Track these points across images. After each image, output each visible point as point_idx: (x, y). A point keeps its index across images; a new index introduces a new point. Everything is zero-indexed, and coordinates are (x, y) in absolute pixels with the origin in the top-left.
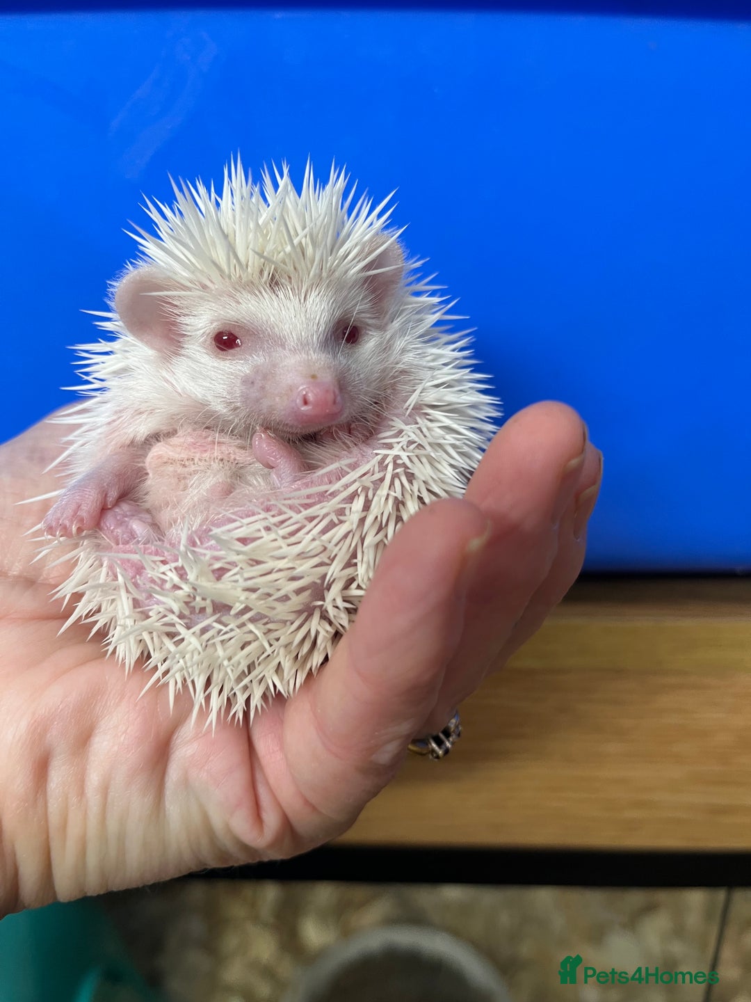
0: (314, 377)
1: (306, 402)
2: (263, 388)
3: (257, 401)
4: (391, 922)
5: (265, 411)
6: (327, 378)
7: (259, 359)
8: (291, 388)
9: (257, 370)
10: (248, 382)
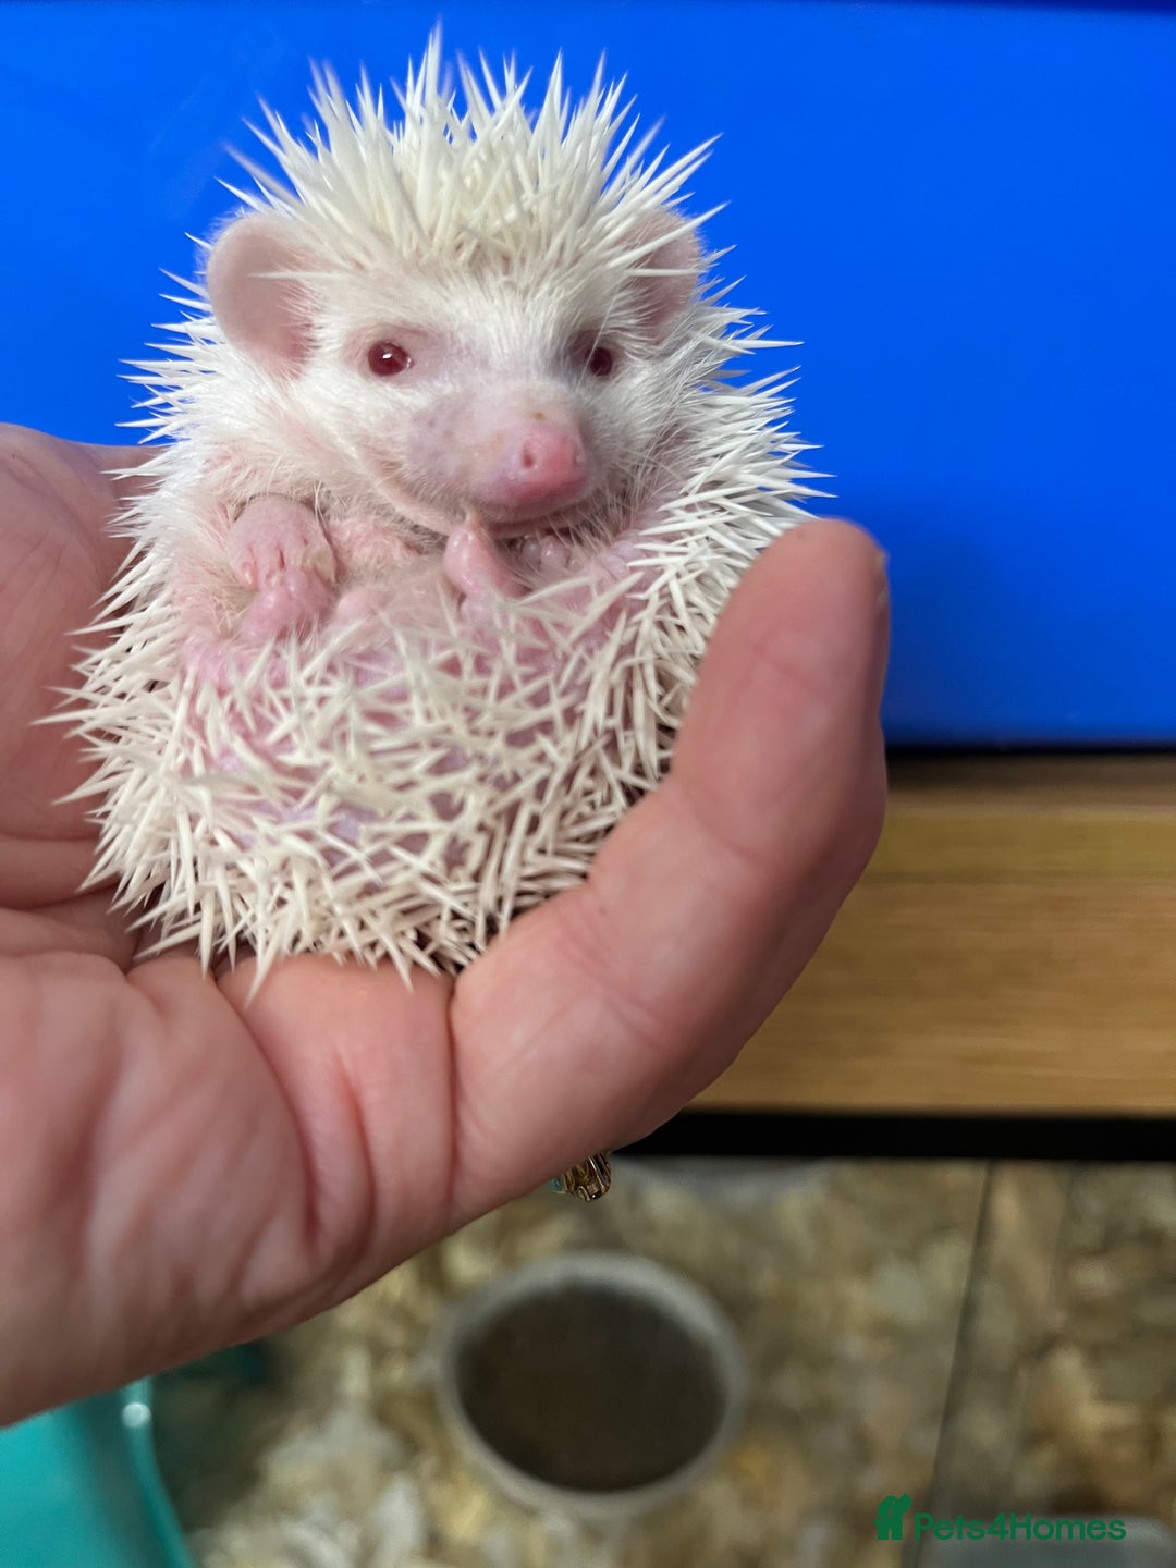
0: (539, 416)
1: (528, 461)
2: (448, 434)
3: (436, 454)
4: (576, 1246)
5: (451, 472)
6: (562, 418)
7: (446, 387)
8: (499, 438)
9: (441, 404)
10: (425, 420)
